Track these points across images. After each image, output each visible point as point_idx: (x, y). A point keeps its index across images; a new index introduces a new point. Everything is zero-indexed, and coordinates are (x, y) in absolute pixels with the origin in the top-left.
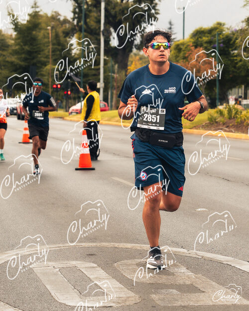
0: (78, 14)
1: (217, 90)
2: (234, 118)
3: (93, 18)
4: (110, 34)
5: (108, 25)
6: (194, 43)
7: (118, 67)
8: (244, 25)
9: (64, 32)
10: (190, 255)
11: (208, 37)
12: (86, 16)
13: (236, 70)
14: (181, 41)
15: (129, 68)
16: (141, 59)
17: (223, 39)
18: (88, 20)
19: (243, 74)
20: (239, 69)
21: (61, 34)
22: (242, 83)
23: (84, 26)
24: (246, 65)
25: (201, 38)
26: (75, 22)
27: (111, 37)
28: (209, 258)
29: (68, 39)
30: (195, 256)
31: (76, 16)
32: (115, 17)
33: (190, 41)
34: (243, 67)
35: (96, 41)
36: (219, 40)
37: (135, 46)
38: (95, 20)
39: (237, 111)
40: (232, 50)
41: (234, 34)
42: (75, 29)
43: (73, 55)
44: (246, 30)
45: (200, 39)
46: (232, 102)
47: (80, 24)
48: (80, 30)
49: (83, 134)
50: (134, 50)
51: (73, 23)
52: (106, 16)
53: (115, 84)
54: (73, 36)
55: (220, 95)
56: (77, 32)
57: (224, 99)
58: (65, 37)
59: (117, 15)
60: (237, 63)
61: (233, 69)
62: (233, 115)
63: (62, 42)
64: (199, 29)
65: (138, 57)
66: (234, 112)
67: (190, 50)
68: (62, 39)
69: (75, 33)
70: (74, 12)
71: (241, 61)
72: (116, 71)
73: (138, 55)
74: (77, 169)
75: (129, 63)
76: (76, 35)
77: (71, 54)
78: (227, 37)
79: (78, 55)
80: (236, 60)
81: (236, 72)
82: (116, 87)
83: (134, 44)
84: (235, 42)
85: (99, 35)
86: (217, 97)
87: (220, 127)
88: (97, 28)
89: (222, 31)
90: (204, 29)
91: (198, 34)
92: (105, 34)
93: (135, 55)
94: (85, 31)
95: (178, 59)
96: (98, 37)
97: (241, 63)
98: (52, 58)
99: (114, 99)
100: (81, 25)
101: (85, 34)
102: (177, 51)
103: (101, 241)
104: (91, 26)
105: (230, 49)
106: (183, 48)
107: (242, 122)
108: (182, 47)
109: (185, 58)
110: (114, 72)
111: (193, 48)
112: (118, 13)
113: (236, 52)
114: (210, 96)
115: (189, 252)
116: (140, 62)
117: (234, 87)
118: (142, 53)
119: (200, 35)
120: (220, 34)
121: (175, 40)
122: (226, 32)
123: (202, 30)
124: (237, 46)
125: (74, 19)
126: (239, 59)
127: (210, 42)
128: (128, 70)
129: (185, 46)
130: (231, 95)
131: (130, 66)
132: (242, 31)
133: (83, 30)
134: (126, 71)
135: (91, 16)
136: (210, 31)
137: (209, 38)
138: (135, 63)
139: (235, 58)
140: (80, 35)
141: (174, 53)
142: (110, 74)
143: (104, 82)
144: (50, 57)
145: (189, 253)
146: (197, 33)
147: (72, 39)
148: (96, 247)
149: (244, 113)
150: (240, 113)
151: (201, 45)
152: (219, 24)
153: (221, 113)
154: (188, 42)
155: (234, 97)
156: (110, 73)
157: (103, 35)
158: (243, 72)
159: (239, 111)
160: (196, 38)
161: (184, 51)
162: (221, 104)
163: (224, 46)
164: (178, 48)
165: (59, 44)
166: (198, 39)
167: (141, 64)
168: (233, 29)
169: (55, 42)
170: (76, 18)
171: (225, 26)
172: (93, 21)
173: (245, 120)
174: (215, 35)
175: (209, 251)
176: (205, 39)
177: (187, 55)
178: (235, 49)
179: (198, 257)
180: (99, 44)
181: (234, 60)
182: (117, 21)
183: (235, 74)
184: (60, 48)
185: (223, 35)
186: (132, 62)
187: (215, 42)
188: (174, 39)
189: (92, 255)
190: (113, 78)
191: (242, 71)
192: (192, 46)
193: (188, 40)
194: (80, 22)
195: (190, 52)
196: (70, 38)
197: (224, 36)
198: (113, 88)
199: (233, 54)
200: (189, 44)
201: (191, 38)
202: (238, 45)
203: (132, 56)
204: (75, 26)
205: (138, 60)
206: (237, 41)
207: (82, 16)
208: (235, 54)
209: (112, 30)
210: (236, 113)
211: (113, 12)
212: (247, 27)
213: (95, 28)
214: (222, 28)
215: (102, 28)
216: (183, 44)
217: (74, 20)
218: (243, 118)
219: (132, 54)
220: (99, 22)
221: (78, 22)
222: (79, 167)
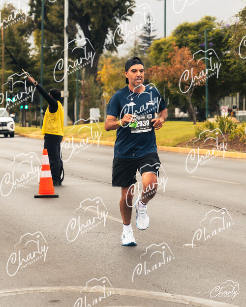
0: (37, 8)
1: (206, 99)
2: (227, 132)
3: (54, 12)
4: (76, 31)
5: (73, 21)
6: (178, 41)
7: (86, 72)
8: (238, 20)
9: (19, 30)
10: (175, 301)
11: (194, 34)
12: (47, 10)
13: (229, 75)
14: (163, 39)
15: (98, 73)
16: (113, 61)
17: (213, 36)
18: (49, 15)
19: (238, 79)
20: (233, 72)
21: (16, 32)
22: (237, 90)
23: (44, 22)
24: (240, 69)
25: (186, 35)
26: (33, 17)
27: (77, 36)
28: (198, 304)
29: (24, 38)
30: (181, 301)
31: (34, 9)
32: (81, 10)
33: (173, 40)
34: (237, 71)
35: (58, 40)
36: (208, 38)
37: (107, 46)
38: (57, 14)
39: (231, 125)
40: (224, 51)
41: (226, 31)
42: (33, 26)
43: (31, 57)
44: (241, 26)
45: (184, 37)
46: (224, 114)
47: (39, 19)
48: (39, 27)
49: (44, 154)
50: (105, 51)
51: (30, 19)
52: (70, 10)
53: (82, 93)
54: (30, 34)
55: (209, 104)
56: (35, 29)
57: (215, 110)
58: (21, 35)
59: (84, 9)
60: (230, 66)
61: (225, 73)
62: (226, 129)
63: (17, 42)
64: (183, 25)
65: (109, 60)
66: (227, 126)
67: (174, 50)
68: (17, 38)
69: (33, 30)
70: (32, 5)
71: (235, 63)
72: (83, 76)
73: (111, 56)
74: (36, 197)
75: (99, 67)
76: (33, 33)
77: (28, 56)
78: (218, 34)
79: (36, 57)
80: (229, 62)
81: (229, 77)
82: (83, 96)
83: (105, 44)
84: (227, 40)
85: (62, 32)
86: (207, 107)
87: (211, 145)
88: (60, 24)
89: (211, 27)
90: (189, 24)
91: (183, 30)
92: (69, 32)
93: (107, 56)
94: (45, 28)
95: (158, 61)
96: (61, 36)
97: (234, 66)
98: (5, 60)
99: (81, 111)
100: (40, 21)
101: (45, 31)
102: (157, 51)
103: (67, 285)
104: (53, 22)
105: (222, 49)
106: (165, 47)
107: (237, 138)
108: (163, 47)
109: (167, 60)
110: (81, 79)
111: (176, 47)
112: (85, 6)
113: (229, 52)
114: (198, 107)
115: (174, 297)
116: (113, 65)
117: (227, 95)
118: (114, 54)
119: (185, 32)
120: (210, 31)
121: (155, 38)
122: (217, 28)
123: (188, 25)
124: (230, 46)
125: (31, 13)
126: (232, 61)
127: (197, 41)
128: (97, 75)
129: (167, 45)
130: (224, 105)
131: (101, 70)
132: (236, 27)
133: (42, 27)
134: (96, 77)
135: (52, 10)
136: (197, 27)
137: (196, 36)
138: (106, 66)
139: (228, 60)
140: (38, 33)
141: (154, 54)
142: (76, 80)
143: (68, 90)
144: (3, 59)
145: (174, 299)
146: (181, 30)
147: (29, 37)
148: (61, 292)
149: (239, 126)
150: (234, 127)
151: (186, 45)
152: (209, 19)
153: (211, 127)
154: (170, 41)
155: (227, 107)
156: (76, 78)
157: (67, 32)
158: (237, 77)
159: (234, 124)
160: (181, 36)
161: (165, 51)
162: (212, 116)
163: (215, 45)
164: (159, 48)
165: (14, 44)
166: (182, 36)
167: (114, 67)
168: (225, 25)
169: (8, 41)
170: (34, 12)
171: (214, 21)
172: (55, 16)
173: (240, 135)
174: (204, 31)
175: (198, 296)
176: (191, 37)
177: (169, 57)
178: (228, 49)
179: (184, 302)
180: (62, 43)
181: (226, 62)
182: (83, 15)
183: (228, 79)
184: (14, 48)
185: (212, 32)
186: (103, 65)
187: (204, 40)
188: (153, 37)
189: (56, 301)
190: (80, 84)
191: (236, 75)
192: (176, 46)
193: (170, 39)
194: (39, 17)
195: (173, 53)
196: (26, 36)
197: (214, 33)
198: (80, 97)
199: (226, 54)
200: (171, 43)
201: (174, 35)
202: (231, 44)
203: (102, 58)
204: (33, 21)
205: (110, 63)
206: (230, 39)
207: (41, 10)
208: (228, 55)
209: (78, 26)
210: (230, 127)
211: (79, 5)
212: (242, 22)
213: (57, 24)
214: (211, 23)
215: (66, 24)
216: (164, 43)
217: (31, 15)
218: (238, 133)
219: (102, 55)
220: (62, 16)
221: (36, 17)
222: (39, 195)
